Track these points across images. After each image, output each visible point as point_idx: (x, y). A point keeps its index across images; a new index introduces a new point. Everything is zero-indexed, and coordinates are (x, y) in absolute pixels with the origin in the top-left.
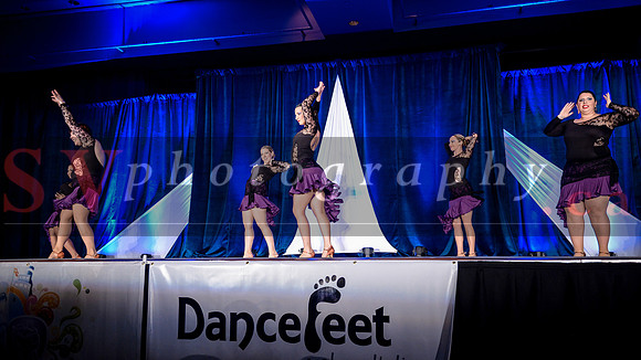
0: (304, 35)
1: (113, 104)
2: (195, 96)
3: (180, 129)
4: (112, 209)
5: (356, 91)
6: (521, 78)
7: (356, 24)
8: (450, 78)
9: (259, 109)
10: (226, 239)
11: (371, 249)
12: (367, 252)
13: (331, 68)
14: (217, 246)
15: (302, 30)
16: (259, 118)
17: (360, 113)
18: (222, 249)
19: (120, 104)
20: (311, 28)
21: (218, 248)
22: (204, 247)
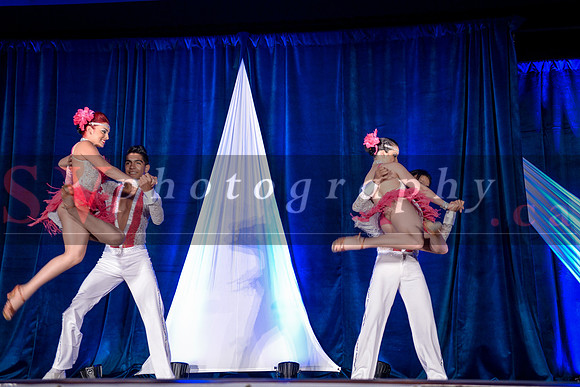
5: (274, 88)
6: (552, 74)
8: (433, 72)
17: (280, 125)
18: (21, 364)
21: (14, 363)
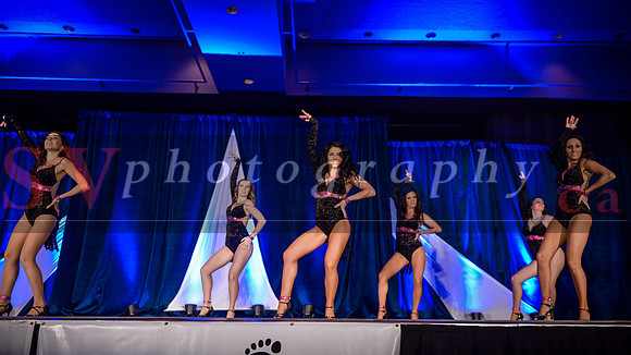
0: (197, 88)
5: (251, 147)
6: (401, 149)
7: (251, 82)
10: (100, 292)
11: (262, 306)
12: (257, 309)
13: (227, 121)
14: (87, 302)
15: (195, 82)
18: (95, 302)
20: (205, 82)
21: (89, 303)
22: (73, 301)
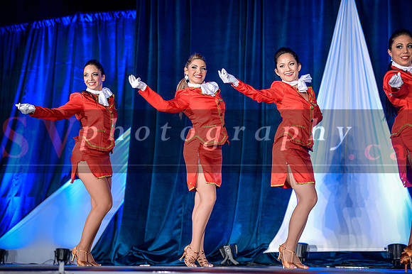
1: (19, 28)
2: (134, 14)
3: (113, 64)
4: (15, 182)
9: (228, 33)
10: (176, 228)
16: (227, 46)
18: (172, 242)
19: (28, 28)
22: (146, 240)
